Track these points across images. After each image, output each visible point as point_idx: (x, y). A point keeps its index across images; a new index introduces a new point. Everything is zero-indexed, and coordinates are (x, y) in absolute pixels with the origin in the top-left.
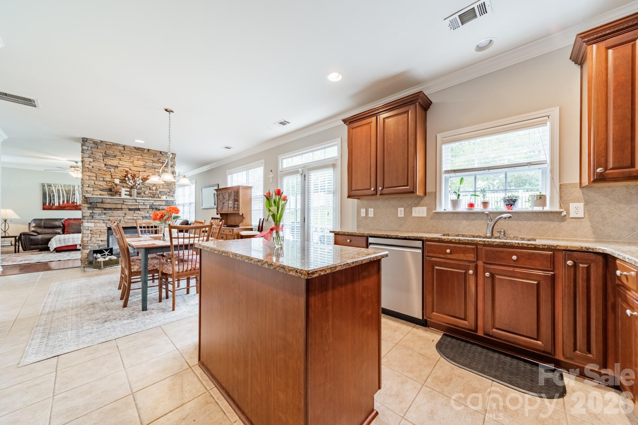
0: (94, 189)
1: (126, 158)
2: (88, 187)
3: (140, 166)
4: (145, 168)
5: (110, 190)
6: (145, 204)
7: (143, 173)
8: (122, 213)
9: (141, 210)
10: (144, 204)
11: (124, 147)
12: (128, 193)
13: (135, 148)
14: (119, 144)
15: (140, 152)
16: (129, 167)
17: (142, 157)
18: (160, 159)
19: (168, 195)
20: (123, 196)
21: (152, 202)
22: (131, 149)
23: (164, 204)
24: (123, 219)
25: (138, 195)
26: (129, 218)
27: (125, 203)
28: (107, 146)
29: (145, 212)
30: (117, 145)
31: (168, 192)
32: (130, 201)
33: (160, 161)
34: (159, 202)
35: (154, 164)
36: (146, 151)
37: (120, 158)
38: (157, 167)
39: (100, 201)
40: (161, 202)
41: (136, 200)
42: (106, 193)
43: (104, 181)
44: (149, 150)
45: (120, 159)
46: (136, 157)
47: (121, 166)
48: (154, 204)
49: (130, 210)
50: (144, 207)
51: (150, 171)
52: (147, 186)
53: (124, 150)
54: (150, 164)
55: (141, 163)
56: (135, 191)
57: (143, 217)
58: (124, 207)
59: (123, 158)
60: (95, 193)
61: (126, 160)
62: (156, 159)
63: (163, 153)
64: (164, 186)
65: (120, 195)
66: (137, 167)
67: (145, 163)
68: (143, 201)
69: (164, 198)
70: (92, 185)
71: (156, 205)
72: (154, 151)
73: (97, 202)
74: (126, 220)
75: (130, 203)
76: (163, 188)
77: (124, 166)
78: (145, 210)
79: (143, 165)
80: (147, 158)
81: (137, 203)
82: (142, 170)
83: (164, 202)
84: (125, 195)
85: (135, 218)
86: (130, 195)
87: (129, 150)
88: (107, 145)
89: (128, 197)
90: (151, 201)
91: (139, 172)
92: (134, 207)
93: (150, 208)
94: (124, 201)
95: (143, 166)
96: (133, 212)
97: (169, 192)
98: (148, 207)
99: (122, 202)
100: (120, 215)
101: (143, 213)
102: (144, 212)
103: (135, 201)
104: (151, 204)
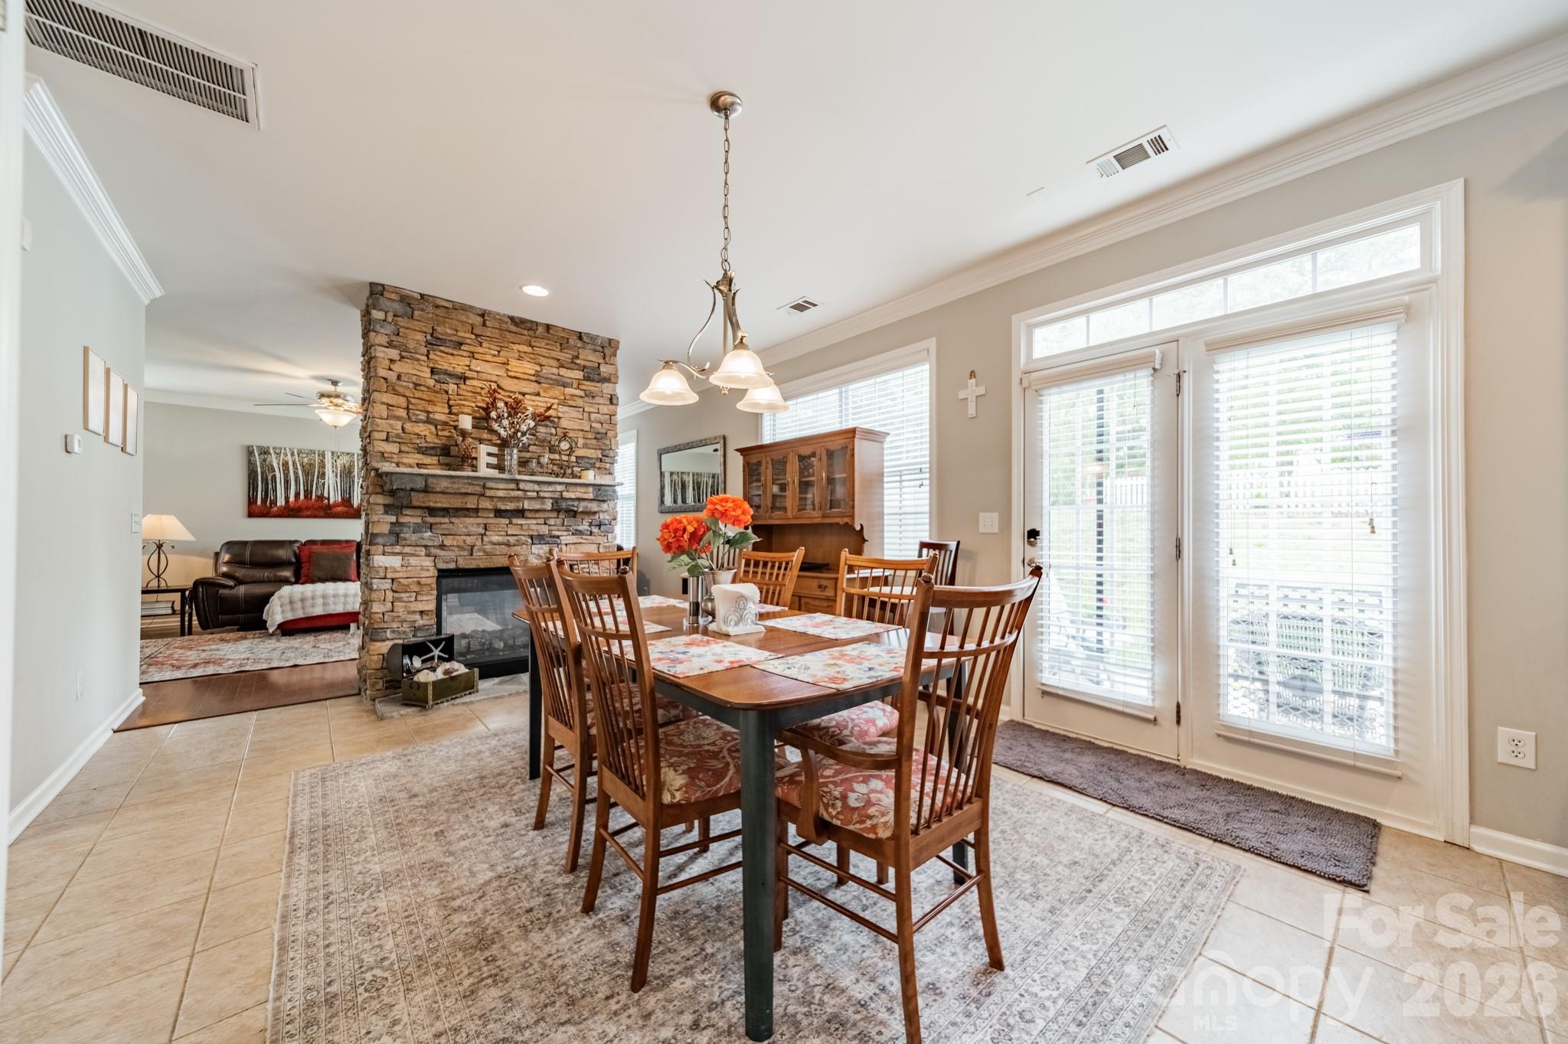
0: (403, 448)
1: (488, 349)
2: (387, 440)
3: (526, 377)
4: (539, 383)
5: (445, 451)
6: (542, 494)
7: (533, 398)
8: (478, 524)
9: (527, 514)
10: (539, 497)
11: (483, 316)
12: (494, 461)
13: (512, 318)
14: (471, 307)
15: (526, 332)
16: (495, 378)
17: (529, 350)
18: (577, 357)
19: (599, 468)
20: (484, 471)
21: (559, 488)
22: (501, 321)
23: (591, 496)
24: (479, 543)
25: (522, 469)
26: (495, 539)
27: (489, 493)
28: (438, 312)
29: (539, 521)
30: (465, 308)
31: (597, 459)
32: (501, 486)
33: (578, 361)
34: (579, 489)
35: (563, 371)
36: (540, 329)
37: (471, 349)
38: (568, 381)
39: (420, 484)
40: (583, 490)
41: (517, 482)
42: (434, 460)
43: (428, 421)
44: (548, 327)
45: (472, 355)
46: (516, 347)
47: (475, 375)
48: (566, 495)
49: (499, 513)
50: (538, 506)
51: (551, 393)
52: (543, 441)
53: (484, 325)
54: (550, 370)
55: (529, 368)
56: (513, 456)
57: (532, 537)
58: (485, 504)
59: (480, 349)
60: (405, 460)
61: (489, 357)
62: (565, 356)
63: (585, 339)
64: (589, 442)
65: (474, 468)
66: (516, 381)
67: (538, 368)
68: (537, 488)
69: (590, 476)
70: (398, 436)
71: (570, 499)
72: (564, 329)
73: (412, 490)
74: (488, 547)
75: (501, 494)
76: (585, 446)
77: (484, 376)
78: (537, 515)
79: (533, 372)
80: (544, 352)
81: (520, 493)
82: (532, 391)
83: (591, 489)
84: (489, 465)
85: (512, 540)
86: (500, 468)
87: (497, 325)
88: (437, 307)
89: (494, 473)
90: (557, 487)
91: (524, 394)
92: (510, 506)
93: (552, 510)
94: (484, 487)
95: (534, 378)
96: (507, 521)
97: (601, 460)
98: (548, 505)
99: (479, 489)
100: (474, 529)
101: (533, 525)
102: (534, 522)
103: (513, 486)
104: (557, 495)
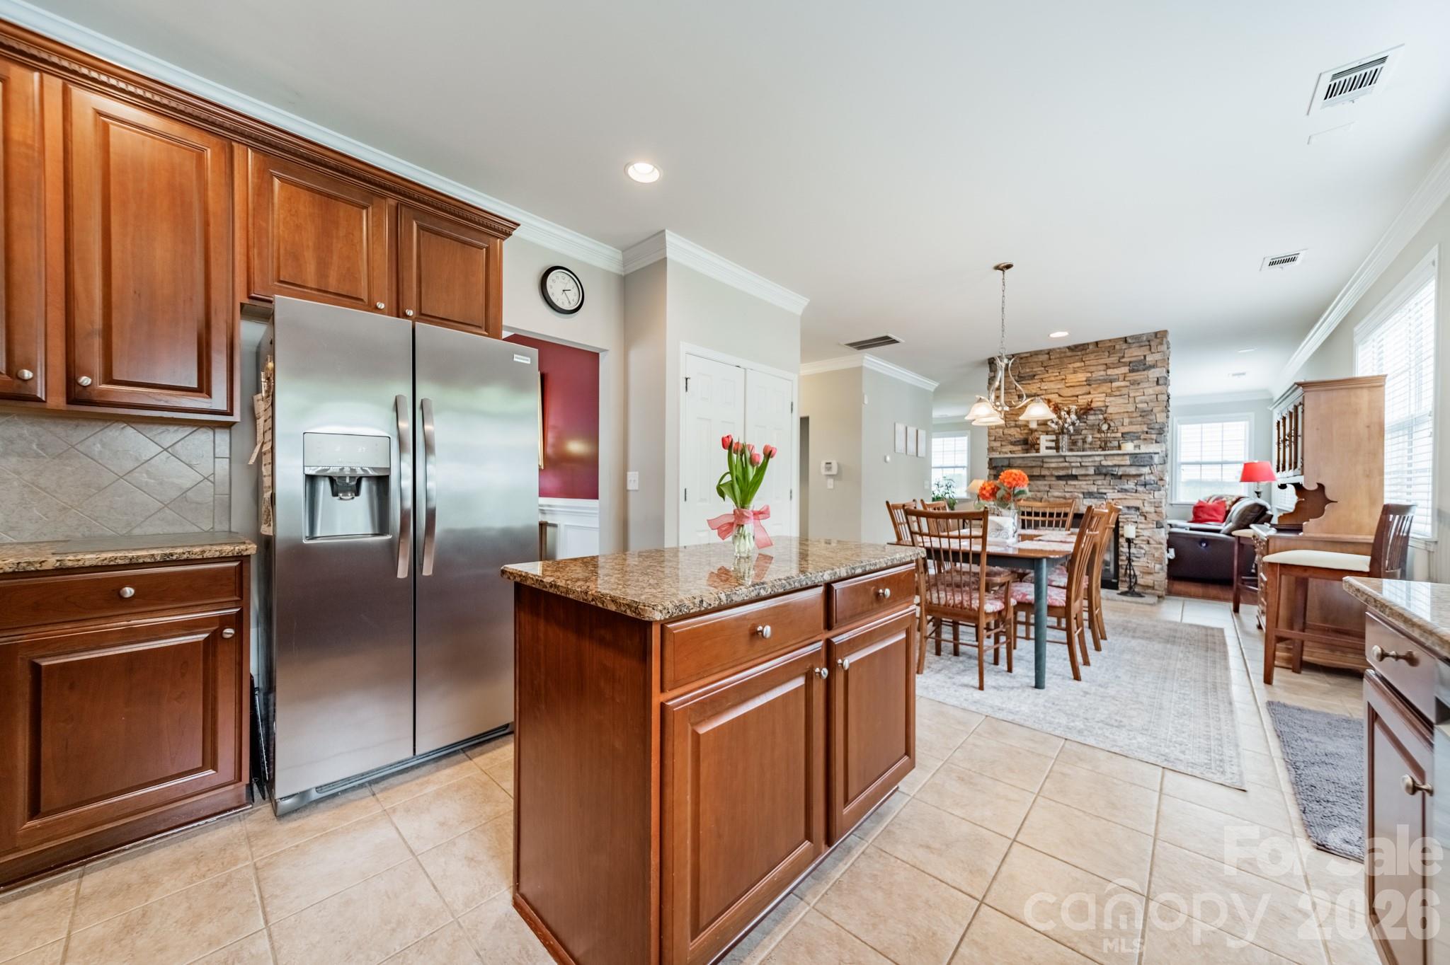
0: (1003, 443)
1: (1053, 373)
2: (995, 440)
3: (1078, 384)
4: (1089, 385)
5: (1025, 442)
6: (1083, 464)
7: (1084, 397)
8: (1045, 485)
9: (1079, 478)
10: (1081, 466)
11: (1048, 353)
12: (1053, 444)
13: (1069, 348)
14: (1041, 351)
15: (1079, 353)
16: (1056, 391)
17: (1083, 364)
18: (1123, 357)
19: (1145, 439)
20: (1043, 452)
21: (1098, 459)
22: (1061, 352)
23: (1128, 462)
24: (1046, 496)
25: (1073, 447)
26: (1057, 494)
27: (1045, 465)
28: (1023, 361)
29: (1089, 482)
30: (1037, 353)
31: (1143, 432)
32: (1053, 460)
33: (1123, 360)
34: (1116, 458)
35: (1110, 372)
36: (1091, 347)
37: (1041, 377)
38: (1115, 377)
39: (1006, 463)
40: (1120, 458)
41: (1065, 457)
42: (1019, 448)
43: (1016, 426)
44: (1097, 343)
45: (1042, 380)
46: (1070, 366)
47: (1044, 392)
48: (1104, 463)
49: (1059, 478)
50: (1082, 472)
51: (1100, 390)
52: (1093, 425)
53: (1050, 359)
54: (1100, 374)
55: (1082, 377)
56: (1064, 441)
57: (1083, 493)
58: (1045, 472)
59: (1047, 375)
60: (1004, 450)
61: (1053, 379)
62: (1114, 359)
63: (1129, 340)
64: (1134, 420)
65: (1038, 450)
66: (1071, 389)
67: (1089, 375)
68: (1079, 459)
69: (1129, 447)
70: (1000, 437)
71: (1109, 466)
72: (1110, 340)
73: (1002, 466)
74: (1052, 499)
75: (1053, 465)
76: (1131, 423)
77: (1049, 391)
78: (1087, 478)
79: (1084, 379)
80: (1094, 362)
81: (1067, 464)
82: (1084, 392)
83: (1127, 457)
84: (1048, 448)
85: (1068, 495)
86: (1057, 448)
87: (1058, 356)
88: (1021, 358)
89: (1053, 452)
90: (1097, 457)
91: (1077, 396)
92: (1062, 473)
93: (1095, 474)
94: (1043, 462)
95: (1085, 383)
96: (1064, 483)
97: (1147, 433)
98: (1091, 471)
99: (1039, 463)
100: (1042, 488)
101: (1084, 485)
102: (1084, 483)
103: (1062, 460)
104: (1097, 464)
